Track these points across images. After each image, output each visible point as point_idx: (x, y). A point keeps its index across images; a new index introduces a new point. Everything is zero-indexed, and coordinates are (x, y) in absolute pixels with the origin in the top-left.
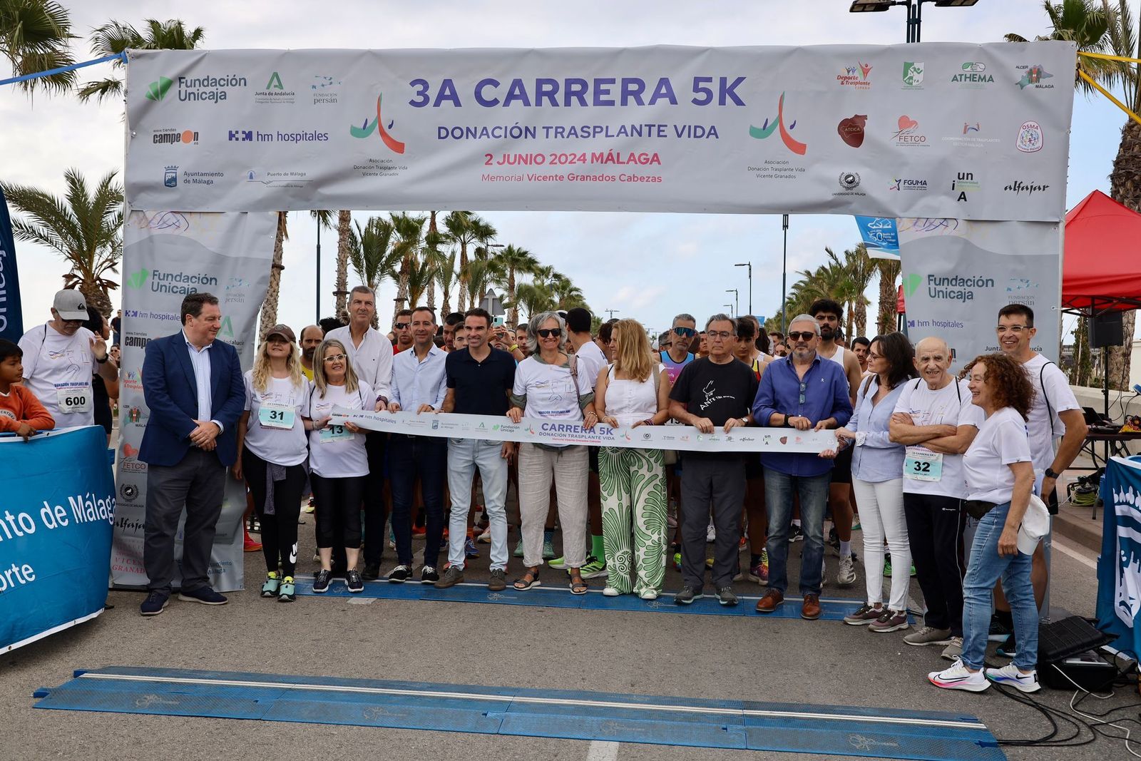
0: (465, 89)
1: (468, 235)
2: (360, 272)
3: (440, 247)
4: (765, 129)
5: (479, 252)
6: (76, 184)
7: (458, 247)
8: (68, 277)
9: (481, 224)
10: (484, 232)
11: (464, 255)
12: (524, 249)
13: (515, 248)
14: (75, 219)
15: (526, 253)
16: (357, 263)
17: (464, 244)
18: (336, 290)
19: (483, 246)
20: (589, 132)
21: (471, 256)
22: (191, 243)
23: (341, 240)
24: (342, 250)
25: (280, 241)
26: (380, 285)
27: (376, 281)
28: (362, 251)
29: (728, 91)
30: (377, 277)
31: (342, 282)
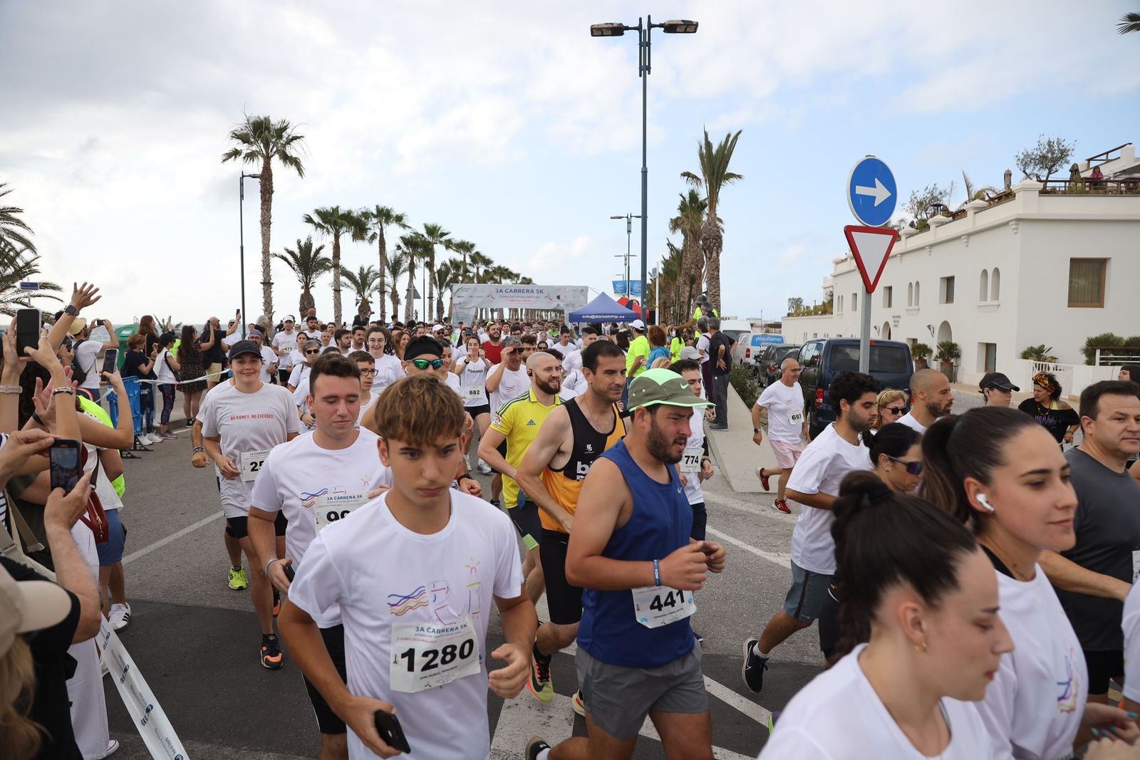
0: (504, 291)
1: (480, 265)
2: (436, 287)
3: (468, 274)
4: (546, 297)
5: (485, 271)
7: (475, 270)
8: (357, 300)
9: (486, 258)
10: (487, 262)
11: (478, 273)
12: (507, 267)
13: (502, 266)
15: (507, 269)
16: (436, 284)
17: (478, 268)
18: (428, 297)
19: (487, 269)
20: (522, 297)
21: (481, 272)
22: (464, 313)
23: (430, 275)
25: (412, 279)
26: (445, 293)
27: (443, 291)
28: (437, 278)
29: (541, 291)
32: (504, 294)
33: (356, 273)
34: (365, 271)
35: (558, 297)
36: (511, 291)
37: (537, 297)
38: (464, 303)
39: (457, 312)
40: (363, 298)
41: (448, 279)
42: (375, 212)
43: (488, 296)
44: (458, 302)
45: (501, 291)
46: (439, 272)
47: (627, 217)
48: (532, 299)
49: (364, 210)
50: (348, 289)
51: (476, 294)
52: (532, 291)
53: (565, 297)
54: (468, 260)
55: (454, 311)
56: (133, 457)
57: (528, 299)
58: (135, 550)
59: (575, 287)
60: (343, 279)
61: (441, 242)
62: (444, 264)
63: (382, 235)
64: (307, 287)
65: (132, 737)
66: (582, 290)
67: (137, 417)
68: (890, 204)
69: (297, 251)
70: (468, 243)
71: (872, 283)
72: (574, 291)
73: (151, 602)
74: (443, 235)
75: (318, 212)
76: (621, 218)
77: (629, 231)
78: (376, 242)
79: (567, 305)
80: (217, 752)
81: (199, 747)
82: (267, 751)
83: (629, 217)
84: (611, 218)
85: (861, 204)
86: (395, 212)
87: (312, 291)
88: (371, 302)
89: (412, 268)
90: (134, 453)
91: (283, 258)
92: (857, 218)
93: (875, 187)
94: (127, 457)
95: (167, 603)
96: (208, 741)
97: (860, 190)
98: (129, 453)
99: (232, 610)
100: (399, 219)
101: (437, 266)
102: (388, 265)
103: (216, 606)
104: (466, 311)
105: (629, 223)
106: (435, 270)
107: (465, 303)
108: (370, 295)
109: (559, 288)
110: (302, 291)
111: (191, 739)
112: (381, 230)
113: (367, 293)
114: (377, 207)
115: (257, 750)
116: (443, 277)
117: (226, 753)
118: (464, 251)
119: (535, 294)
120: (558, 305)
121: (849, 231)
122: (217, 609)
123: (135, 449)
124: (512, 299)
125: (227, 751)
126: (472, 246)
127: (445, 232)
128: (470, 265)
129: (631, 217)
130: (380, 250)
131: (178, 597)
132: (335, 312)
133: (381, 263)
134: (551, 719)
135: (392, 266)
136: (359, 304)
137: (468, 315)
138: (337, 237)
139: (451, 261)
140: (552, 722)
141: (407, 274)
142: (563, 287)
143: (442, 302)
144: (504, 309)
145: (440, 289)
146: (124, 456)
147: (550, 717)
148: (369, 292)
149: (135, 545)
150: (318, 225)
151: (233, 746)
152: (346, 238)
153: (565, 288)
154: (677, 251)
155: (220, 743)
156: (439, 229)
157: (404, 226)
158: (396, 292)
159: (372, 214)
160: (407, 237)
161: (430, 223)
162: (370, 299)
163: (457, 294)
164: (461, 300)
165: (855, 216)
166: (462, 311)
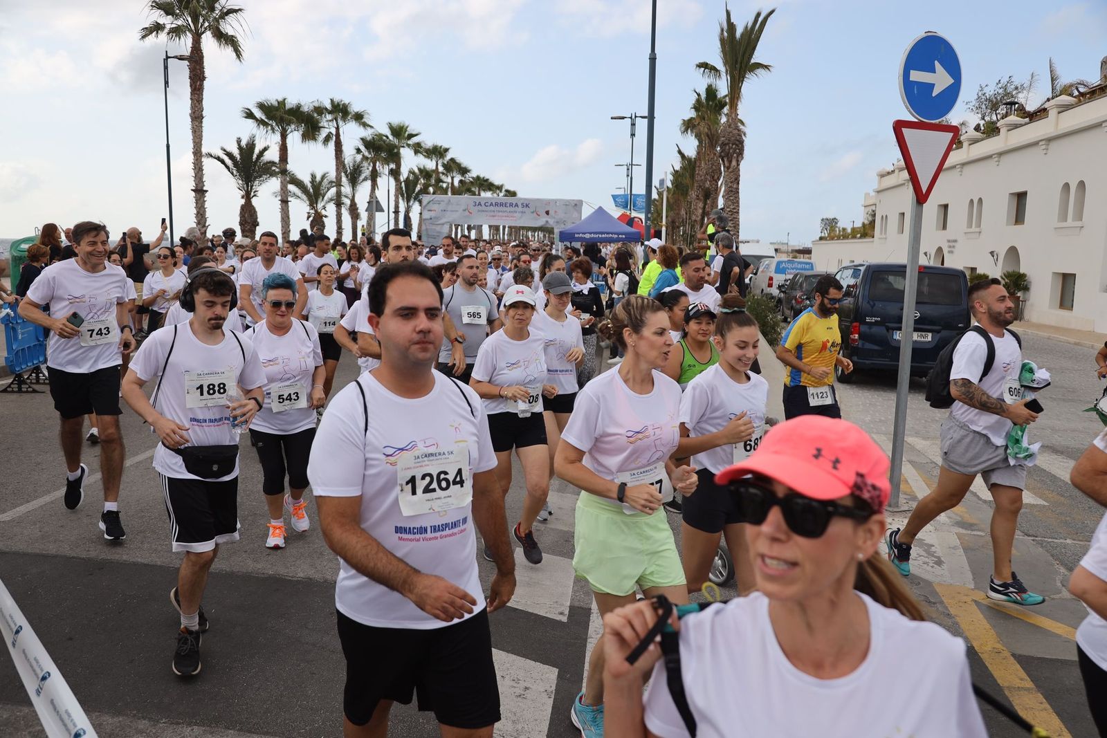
0: (483, 203)
1: (455, 174)
2: (403, 199)
3: (441, 184)
4: (533, 212)
5: (461, 181)
6: (313, 176)
7: (449, 180)
8: (309, 213)
9: (462, 166)
10: (464, 171)
11: (452, 183)
12: (487, 177)
13: (482, 176)
14: (311, 190)
15: (487, 180)
16: (402, 196)
17: (452, 178)
18: (394, 210)
19: (463, 179)
20: (504, 212)
21: (456, 183)
22: (435, 229)
23: (396, 185)
24: (397, 190)
25: (375, 190)
26: (413, 207)
27: (411, 204)
28: (404, 188)
29: (527, 206)
30: (412, 202)
31: (397, 207)
32: (484, 208)
33: (307, 180)
34: (318, 179)
35: (547, 213)
36: (491, 204)
37: (522, 212)
38: (435, 218)
39: (427, 229)
40: (316, 211)
41: (418, 188)
42: (329, 106)
43: (464, 210)
44: (429, 217)
45: (480, 204)
46: (407, 181)
47: (631, 118)
48: (515, 215)
49: (317, 105)
50: (298, 201)
51: (450, 208)
52: (517, 205)
53: (556, 212)
54: (441, 169)
55: (424, 227)
56: (34, 391)
57: (511, 214)
58: (36, 498)
59: (568, 201)
60: (291, 187)
61: (409, 146)
62: (411, 172)
63: (338, 135)
64: (248, 196)
65: (26, 710)
66: (576, 205)
67: (40, 345)
68: (952, 94)
69: (236, 153)
70: (441, 147)
71: (924, 192)
72: (566, 205)
73: (55, 557)
74: (411, 136)
75: (261, 106)
76: (623, 118)
77: (633, 135)
78: (332, 144)
79: (557, 222)
80: (131, 727)
81: (109, 721)
82: (189, 724)
83: (633, 117)
84: (612, 118)
85: (915, 94)
86: (355, 108)
87: (254, 201)
88: (326, 216)
89: (374, 176)
90: (37, 387)
91: (218, 159)
92: (910, 111)
93: (935, 73)
94: (27, 392)
95: (73, 557)
96: (119, 713)
97: (916, 76)
98: (30, 387)
99: (153, 565)
100: (359, 117)
101: (404, 174)
102: (346, 172)
103: (134, 560)
104: (438, 228)
105: (633, 125)
106: (402, 180)
107: (437, 218)
108: (324, 208)
109: (548, 202)
110: (243, 201)
111: (99, 712)
112: (337, 129)
113: (320, 205)
114: (332, 100)
115: (178, 724)
116: (411, 188)
117: (141, 727)
118: (436, 156)
119: (520, 209)
120: (547, 222)
121: (899, 126)
122: (135, 564)
123: (38, 382)
124: (492, 214)
125: (143, 724)
126: (446, 150)
127: (414, 133)
128: (443, 174)
129: (636, 117)
130: (336, 154)
131: (88, 551)
132: (282, 227)
133: (337, 169)
134: (528, 691)
135: (351, 173)
136: (311, 219)
137: (440, 232)
138: (284, 136)
139: (419, 169)
140: (528, 694)
141: (368, 183)
142: (553, 200)
143: (410, 218)
144: (483, 228)
145: (408, 201)
146: (23, 389)
147: (526, 688)
148: (323, 204)
149: (36, 491)
150: (261, 122)
151: (150, 719)
152: (294, 137)
153: (555, 201)
154: (689, 160)
155: (135, 715)
156: (406, 130)
157: (365, 125)
158: (355, 204)
159: (326, 109)
160: (368, 139)
161: (396, 121)
162: (324, 212)
163: (428, 208)
164: (432, 214)
165: (907, 108)
166: (434, 227)
